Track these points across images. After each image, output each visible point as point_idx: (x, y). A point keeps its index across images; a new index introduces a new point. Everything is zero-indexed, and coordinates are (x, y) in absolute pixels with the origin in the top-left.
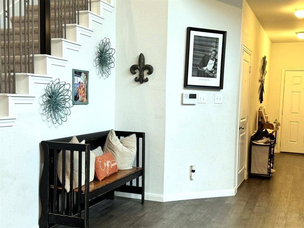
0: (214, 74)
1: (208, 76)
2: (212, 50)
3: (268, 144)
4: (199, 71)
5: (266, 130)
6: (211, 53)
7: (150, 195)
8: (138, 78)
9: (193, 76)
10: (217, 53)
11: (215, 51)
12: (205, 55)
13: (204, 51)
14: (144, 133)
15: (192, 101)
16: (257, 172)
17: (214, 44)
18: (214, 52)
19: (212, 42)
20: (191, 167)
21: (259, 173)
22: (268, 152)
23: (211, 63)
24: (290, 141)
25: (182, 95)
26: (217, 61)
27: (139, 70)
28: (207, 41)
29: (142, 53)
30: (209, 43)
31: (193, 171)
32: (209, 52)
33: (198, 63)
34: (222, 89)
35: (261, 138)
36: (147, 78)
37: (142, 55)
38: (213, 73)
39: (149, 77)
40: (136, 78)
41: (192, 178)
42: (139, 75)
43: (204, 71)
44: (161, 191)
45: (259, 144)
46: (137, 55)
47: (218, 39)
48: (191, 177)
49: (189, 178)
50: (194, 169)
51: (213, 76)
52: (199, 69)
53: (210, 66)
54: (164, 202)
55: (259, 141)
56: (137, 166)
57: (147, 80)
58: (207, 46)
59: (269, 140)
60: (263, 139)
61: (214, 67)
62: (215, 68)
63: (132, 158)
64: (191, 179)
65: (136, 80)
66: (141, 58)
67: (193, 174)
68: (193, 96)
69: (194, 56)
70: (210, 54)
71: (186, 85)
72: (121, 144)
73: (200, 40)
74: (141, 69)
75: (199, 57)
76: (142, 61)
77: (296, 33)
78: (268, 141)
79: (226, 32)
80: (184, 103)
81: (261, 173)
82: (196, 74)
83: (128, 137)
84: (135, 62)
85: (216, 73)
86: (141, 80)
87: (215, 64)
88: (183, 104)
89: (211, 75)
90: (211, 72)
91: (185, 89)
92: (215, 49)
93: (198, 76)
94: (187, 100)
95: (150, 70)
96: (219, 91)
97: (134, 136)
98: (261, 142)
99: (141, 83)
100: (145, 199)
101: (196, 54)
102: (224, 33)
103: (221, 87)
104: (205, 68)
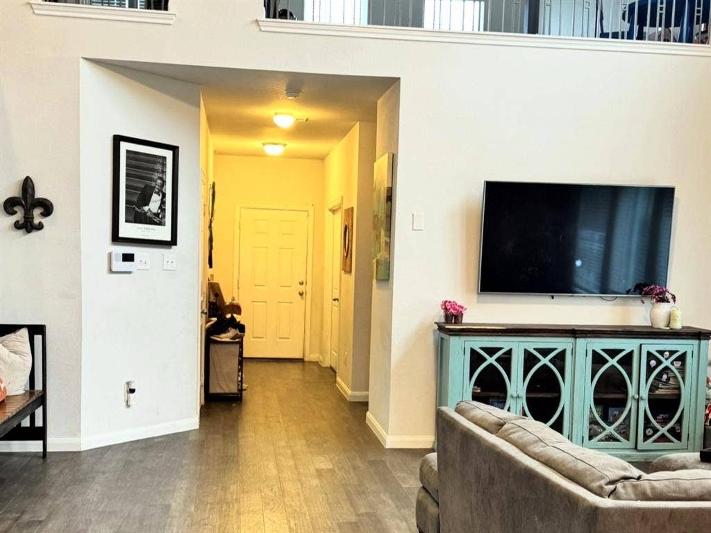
0: (161, 219)
1: (152, 222)
2: (156, 178)
3: (237, 340)
4: (137, 213)
5: (232, 316)
6: (155, 181)
7: (57, 442)
8: (20, 223)
9: (127, 221)
10: (164, 182)
11: (161, 179)
12: (146, 186)
13: (141, 178)
14: (45, 326)
15: (127, 266)
16: (219, 391)
17: (159, 167)
18: (159, 181)
19: (155, 163)
20: (128, 383)
21: (223, 392)
22: (238, 353)
23: (156, 198)
24: (254, 338)
25: (110, 255)
26: (165, 197)
27: (24, 207)
28: (148, 162)
29: (29, 175)
30: (151, 166)
31: (132, 391)
32: (151, 179)
33: (135, 199)
34: (176, 244)
35: (225, 331)
36: (40, 223)
37: (29, 181)
38: (159, 217)
39: (45, 221)
40: (18, 221)
41: (131, 403)
42: (24, 217)
43: (146, 213)
44: (76, 431)
45: (223, 340)
46: (19, 179)
47: (164, 158)
48: (127, 401)
49: (125, 403)
50: (133, 387)
51: (161, 222)
52: (137, 209)
53: (153, 206)
54: (82, 450)
55: (223, 335)
56: (30, 389)
57: (40, 227)
58: (148, 169)
59: (238, 332)
60: (229, 331)
61: (160, 207)
62: (162, 207)
63: (26, 372)
64: (128, 406)
65: (17, 226)
66: (27, 185)
67: (132, 395)
68: (128, 258)
69: (127, 187)
70: (153, 184)
71: (116, 238)
72: (5, 349)
73: (136, 159)
74: (28, 206)
75: (136, 188)
76: (30, 190)
77: (264, 144)
78: (237, 334)
79: (177, 147)
80: (114, 270)
81: (227, 392)
82: (132, 218)
83: (13, 334)
84: (15, 192)
85: (164, 217)
86: (27, 226)
87: (163, 203)
88: (111, 271)
89: (155, 220)
90: (157, 215)
91: (114, 244)
92: (160, 175)
93: (136, 222)
94: (119, 265)
95: (47, 208)
96: (170, 248)
97: (24, 333)
98: (225, 337)
99: (29, 231)
100: (48, 450)
101: (131, 184)
102: (175, 149)
103: (173, 242)
104: (146, 208)
